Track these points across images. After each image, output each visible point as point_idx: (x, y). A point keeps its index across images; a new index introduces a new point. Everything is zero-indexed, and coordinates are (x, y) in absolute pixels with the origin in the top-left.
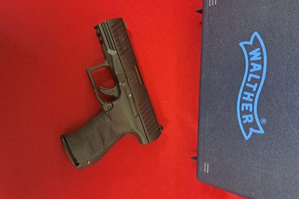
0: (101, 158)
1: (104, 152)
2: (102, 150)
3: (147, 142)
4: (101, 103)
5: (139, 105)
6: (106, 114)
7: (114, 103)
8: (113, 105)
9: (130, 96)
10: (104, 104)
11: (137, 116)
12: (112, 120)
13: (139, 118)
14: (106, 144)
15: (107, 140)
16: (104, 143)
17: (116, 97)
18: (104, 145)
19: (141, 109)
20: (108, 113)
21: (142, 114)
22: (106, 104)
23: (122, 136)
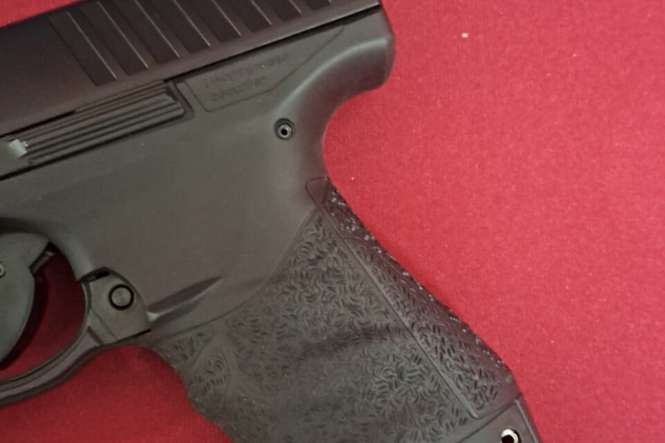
0: (484, 346)
1: (436, 329)
2: (423, 344)
3: (377, 17)
4: (88, 359)
5: (101, 78)
6: (160, 321)
7: (83, 265)
8: (101, 273)
9: (19, 147)
10: (96, 338)
11: (176, 96)
12: (201, 277)
13: (192, 81)
14: (376, 320)
15: (353, 308)
16: (369, 334)
17: (51, 247)
18: (385, 332)
19: (130, 67)
20: (153, 308)
21: (165, 57)
22: (90, 321)
23: (326, 199)
